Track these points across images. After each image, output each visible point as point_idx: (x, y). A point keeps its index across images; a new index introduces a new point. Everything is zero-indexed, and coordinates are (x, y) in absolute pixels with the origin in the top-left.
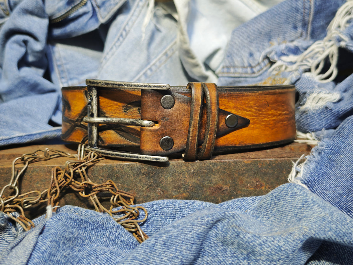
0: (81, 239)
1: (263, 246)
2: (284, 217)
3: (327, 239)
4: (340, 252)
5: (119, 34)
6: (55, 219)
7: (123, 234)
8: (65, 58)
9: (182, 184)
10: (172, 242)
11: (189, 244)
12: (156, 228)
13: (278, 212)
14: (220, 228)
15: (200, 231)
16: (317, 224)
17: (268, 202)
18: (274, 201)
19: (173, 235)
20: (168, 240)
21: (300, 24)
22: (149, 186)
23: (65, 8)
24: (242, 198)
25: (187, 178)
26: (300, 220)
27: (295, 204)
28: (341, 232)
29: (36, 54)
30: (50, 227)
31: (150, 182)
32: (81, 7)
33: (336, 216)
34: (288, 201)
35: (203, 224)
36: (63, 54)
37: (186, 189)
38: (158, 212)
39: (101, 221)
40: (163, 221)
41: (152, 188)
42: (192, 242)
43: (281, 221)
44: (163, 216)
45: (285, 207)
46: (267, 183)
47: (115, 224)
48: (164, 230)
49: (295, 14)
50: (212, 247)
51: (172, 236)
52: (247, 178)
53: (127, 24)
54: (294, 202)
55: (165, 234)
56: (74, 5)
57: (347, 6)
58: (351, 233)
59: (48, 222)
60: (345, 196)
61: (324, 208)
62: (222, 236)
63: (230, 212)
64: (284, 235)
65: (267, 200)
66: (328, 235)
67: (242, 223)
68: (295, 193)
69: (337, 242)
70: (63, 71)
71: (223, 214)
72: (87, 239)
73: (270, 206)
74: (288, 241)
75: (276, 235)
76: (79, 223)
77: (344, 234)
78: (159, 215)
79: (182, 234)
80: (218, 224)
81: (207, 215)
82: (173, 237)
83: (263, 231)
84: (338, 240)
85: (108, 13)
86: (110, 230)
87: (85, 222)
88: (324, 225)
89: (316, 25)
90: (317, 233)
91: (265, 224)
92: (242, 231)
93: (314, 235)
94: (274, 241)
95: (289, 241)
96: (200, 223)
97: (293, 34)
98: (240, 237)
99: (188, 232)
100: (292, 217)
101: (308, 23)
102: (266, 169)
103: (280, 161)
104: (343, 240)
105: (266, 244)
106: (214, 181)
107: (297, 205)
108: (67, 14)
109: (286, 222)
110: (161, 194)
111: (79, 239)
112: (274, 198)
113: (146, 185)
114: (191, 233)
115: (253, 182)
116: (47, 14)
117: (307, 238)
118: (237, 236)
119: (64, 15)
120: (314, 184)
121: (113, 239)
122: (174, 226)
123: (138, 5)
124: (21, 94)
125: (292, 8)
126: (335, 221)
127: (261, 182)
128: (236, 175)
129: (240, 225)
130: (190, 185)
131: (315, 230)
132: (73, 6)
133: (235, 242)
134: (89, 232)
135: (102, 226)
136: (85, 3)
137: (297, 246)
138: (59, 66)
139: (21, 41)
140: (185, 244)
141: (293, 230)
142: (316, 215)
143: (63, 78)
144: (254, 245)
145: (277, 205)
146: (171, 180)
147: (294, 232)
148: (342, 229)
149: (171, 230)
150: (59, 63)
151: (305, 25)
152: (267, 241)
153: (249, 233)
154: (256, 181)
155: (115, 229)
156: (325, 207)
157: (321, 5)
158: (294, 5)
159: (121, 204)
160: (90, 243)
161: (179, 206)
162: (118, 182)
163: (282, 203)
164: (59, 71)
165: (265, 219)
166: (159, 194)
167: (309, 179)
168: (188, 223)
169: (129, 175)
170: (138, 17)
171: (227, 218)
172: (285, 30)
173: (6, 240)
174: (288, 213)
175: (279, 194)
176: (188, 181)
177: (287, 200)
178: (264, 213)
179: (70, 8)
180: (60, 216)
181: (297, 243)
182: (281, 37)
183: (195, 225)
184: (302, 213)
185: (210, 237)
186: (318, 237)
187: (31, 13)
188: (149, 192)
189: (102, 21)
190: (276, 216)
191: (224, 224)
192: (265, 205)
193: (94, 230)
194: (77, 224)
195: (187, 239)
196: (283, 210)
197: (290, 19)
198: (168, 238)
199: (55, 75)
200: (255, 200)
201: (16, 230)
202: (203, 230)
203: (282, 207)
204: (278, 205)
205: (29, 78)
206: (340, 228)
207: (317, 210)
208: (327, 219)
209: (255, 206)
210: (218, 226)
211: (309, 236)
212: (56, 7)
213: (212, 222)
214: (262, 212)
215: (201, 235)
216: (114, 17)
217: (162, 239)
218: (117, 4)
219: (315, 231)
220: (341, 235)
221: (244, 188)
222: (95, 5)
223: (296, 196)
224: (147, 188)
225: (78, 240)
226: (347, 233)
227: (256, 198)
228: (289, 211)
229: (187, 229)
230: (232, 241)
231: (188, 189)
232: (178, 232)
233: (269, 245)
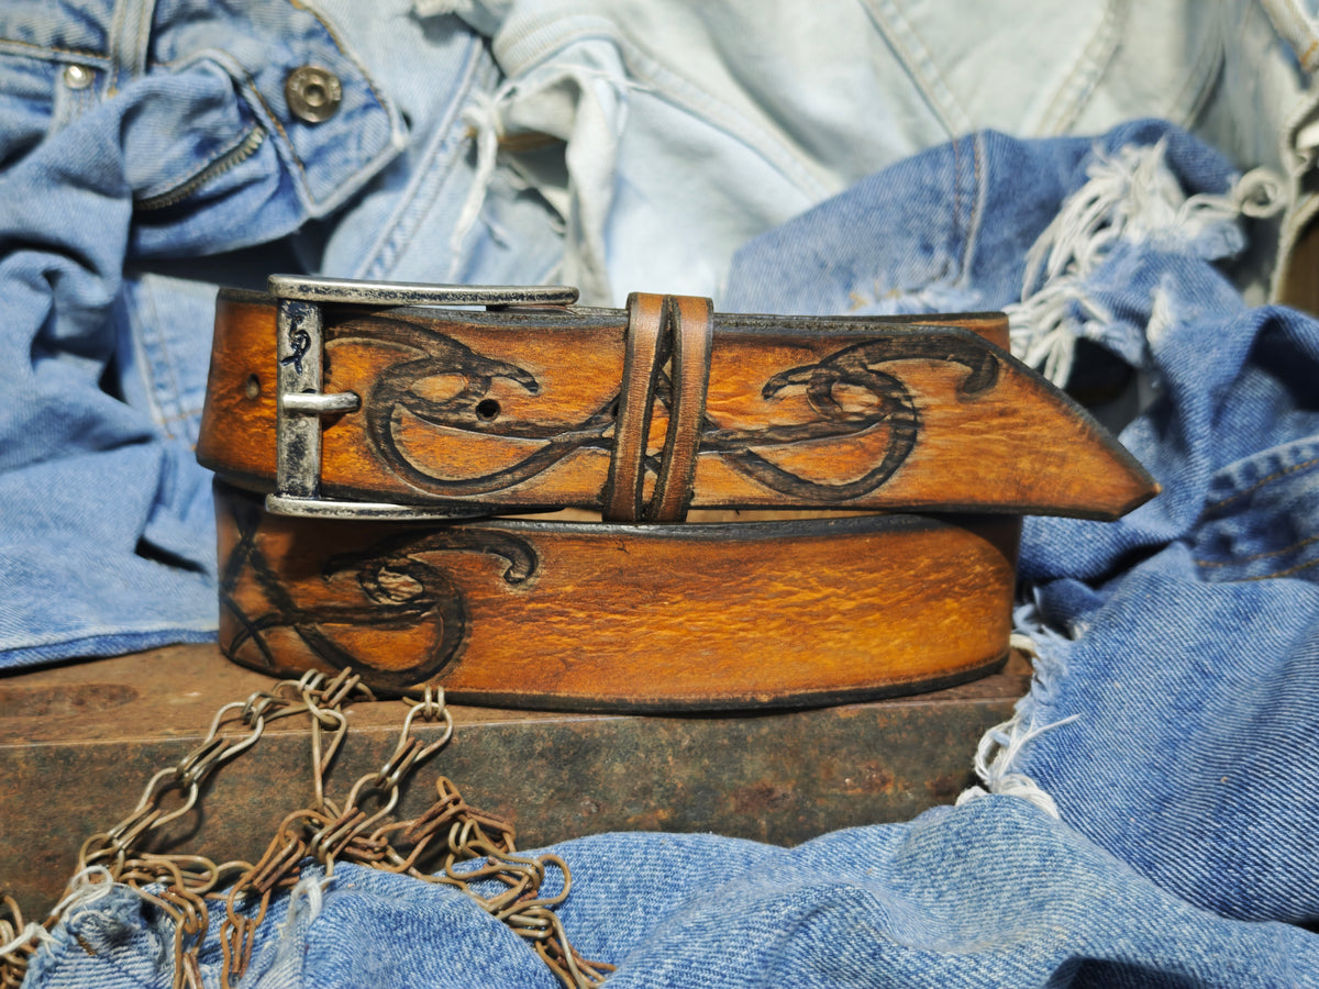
0: (399, 970)
1: (947, 983)
2: (990, 894)
3: (1113, 956)
4: (1128, 981)
5: (370, 257)
6: (332, 920)
7: (510, 948)
8: (171, 323)
9: (657, 782)
10: (693, 979)
11: (742, 981)
12: (595, 921)
13: (970, 878)
14: (819, 933)
15: (768, 944)
16: (1090, 919)
17: (933, 847)
18: (954, 846)
19: (693, 958)
20: (681, 974)
21: (941, 239)
22: (559, 790)
23: (188, 164)
24: (849, 830)
25: (671, 764)
26: (1040, 906)
27: (1020, 859)
28: (1149, 936)
29: (84, 316)
30: (325, 946)
31: (561, 780)
32: (241, 161)
33: (1135, 893)
34: (997, 848)
35: (776, 926)
36: (164, 308)
37: (668, 798)
38: (598, 872)
39: (449, 913)
40: (615, 901)
41: (565, 797)
42: (749, 977)
43: (980, 906)
44: (613, 884)
45: (989, 867)
46: (900, 772)
47: (487, 919)
48: (661, 942)
49: (928, 208)
50: (793, 984)
51: (691, 962)
52: (845, 760)
53: (399, 224)
54: (1015, 853)
55: (669, 957)
56: (217, 152)
57: (1094, 201)
58: (1173, 939)
59: (315, 929)
60: (1132, 820)
61: (1099, 869)
62: (823, 953)
63: (849, 888)
64: (1004, 953)
65: (931, 842)
66: (1116, 948)
67: (885, 919)
68: (1017, 827)
69: (1139, 962)
70: (162, 365)
71: (829, 895)
72: (414, 971)
73: (943, 860)
74: (1014, 967)
75: (979, 950)
76: (392, 923)
77: (1158, 945)
78: (602, 881)
79: (720, 956)
80: (814, 920)
81: (785, 898)
82: (694, 965)
83: (937, 937)
84: (1143, 959)
85: (338, 186)
86: (474, 938)
87: (407, 918)
88: (1106, 920)
89: (990, 240)
90: (1090, 944)
91: (932, 911)
92: (888, 942)
93: (1084, 949)
94: (976, 970)
95: (1018, 969)
96: (767, 921)
97: (920, 268)
98: (882, 959)
99: (736, 947)
100: (1013, 895)
101: (968, 234)
102: (900, 732)
103: (939, 709)
104: (1153, 959)
105: (956, 976)
106: (748, 772)
107: (1025, 860)
108: (193, 185)
109: (1001, 911)
110: (591, 813)
111: (396, 972)
112: (955, 838)
113: (549, 788)
114: (745, 952)
115: (860, 773)
116: (129, 185)
117: (1065, 957)
118: (873, 956)
119: (184, 185)
120: (1048, 782)
121: (481, 965)
122: (686, 930)
123: (433, 164)
124: (38, 453)
125: (922, 187)
126: (1134, 907)
127: (885, 772)
128: (814, 753)
129: (879, 924)
130: (680, 786)
131: (1085, 935)
132: (214, 155)
133: (864, 971)
134: (418, 947)
135: (450, 928)
136: (255, 147)
137: (1039, 979)
138: (149, 348)
139: (40, 271)
140: (730, 984)
141: (1027, 936)
142: (1083, 891)
143: (162, 386)
144: (922, 980)
145: (966, 856)
146: (624, 771)
147: (1030, 942)
148: (1151, 929)
149: (685, 943)
150: (150, 338)
151: (956, 241)
152: (958, 968)
153: (906, 948)
154: (870, 768)
155: (487, 934)
156: (1103, 866)
157: (1007, 182)
158: (928, 180)
159: (481, 852)
160: (423, 981)
161: (658, 854)
162: (463, 782)
163: (978, 853)
164: (149, 363)
165: (929, 898)
166: (585, 815)
167: (1033, 767)
168: (731, 919)
169: (496, 760)
170: (433, 200)
171: (840, 905)
172: (898, 255)
173: (131, 972)
174: (1000, 884)
175: (969, 828)
176: (673, 771)
177: (995, 846)
178: (924, 877)
179: (206, 163)
180: (344, 909)
181: (1038, 972)
182: (884, 276)
183: (754, 929)
184: (1043, 885)
185: (789, 957)
186: (1092, 953)
187: (79, 182)
188: (557, 809)
189: (316, 211)
190: (965, 890)
191: (829, 921)
192: (925, 856)
193: (429, 940)
194: (388, 927)
195: (735, 969)
196: (984, 874)
197: (915, 223)
198: (680, 969)
199: (136, 379)
200: (886, 837)
201: (158, 941)
202: (775, 942)
203: (980, 866)
204: (968, 859)
205: (69, 399)
206: (1148, 926)
207: (1084, 878)
208: (1113, 902)
209: (891, 854)
210: (812, 926)
211: (1071, 953)
212: (161, 163)
213: (799, 917)
214: (917, 875)
215: (771, 955)
216: (355, 201)
217: (662, 972)
218: (369, 160)
219: (1085, 939)
220: (1149, 945)
221: (835, 790)
222: (287, 156)
223: (1020, 836)
224: (551, 797)
225: (393, 974)
226: (1165, 940)
227: (889, 829)
228: (1003, 877)
229: (731, 941)
230: (856, 968)
231: (674, 795)
232: (708, 950)
233: (964, 981)
